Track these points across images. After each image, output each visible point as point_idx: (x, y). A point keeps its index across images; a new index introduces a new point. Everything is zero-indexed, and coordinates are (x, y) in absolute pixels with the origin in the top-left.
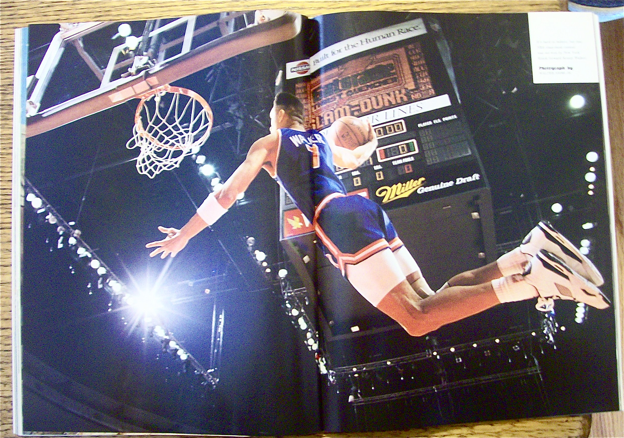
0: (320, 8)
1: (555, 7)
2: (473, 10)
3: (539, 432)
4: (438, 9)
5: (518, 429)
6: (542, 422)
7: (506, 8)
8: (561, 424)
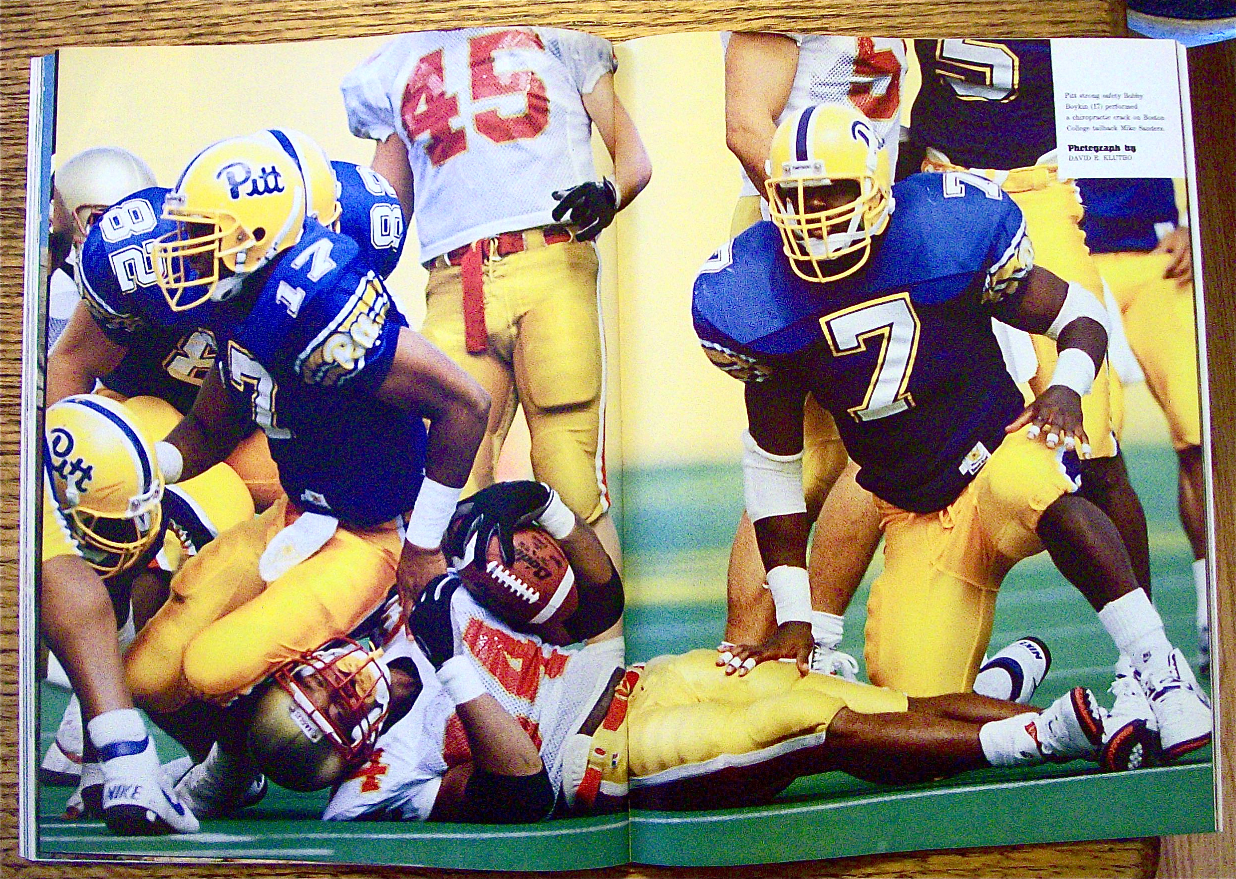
1: (1100, 27)
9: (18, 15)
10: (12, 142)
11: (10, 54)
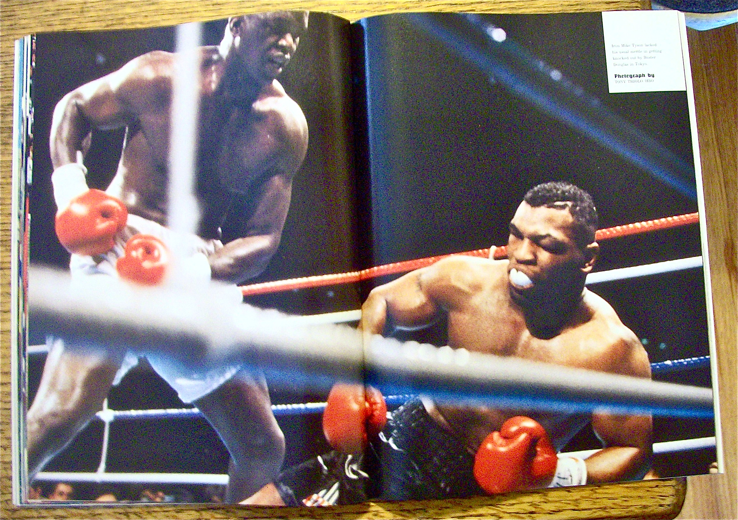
0: (363, 11)
1: (634, 5)
2: (540, 10)
3: (624, 499)
4: (499, 10)
5: (600, 496)
6: (627, 487)
7: (579, 7)
8: (650, 489)
9: (9, 16)
10: (6, 89)
11: (5, 38)
